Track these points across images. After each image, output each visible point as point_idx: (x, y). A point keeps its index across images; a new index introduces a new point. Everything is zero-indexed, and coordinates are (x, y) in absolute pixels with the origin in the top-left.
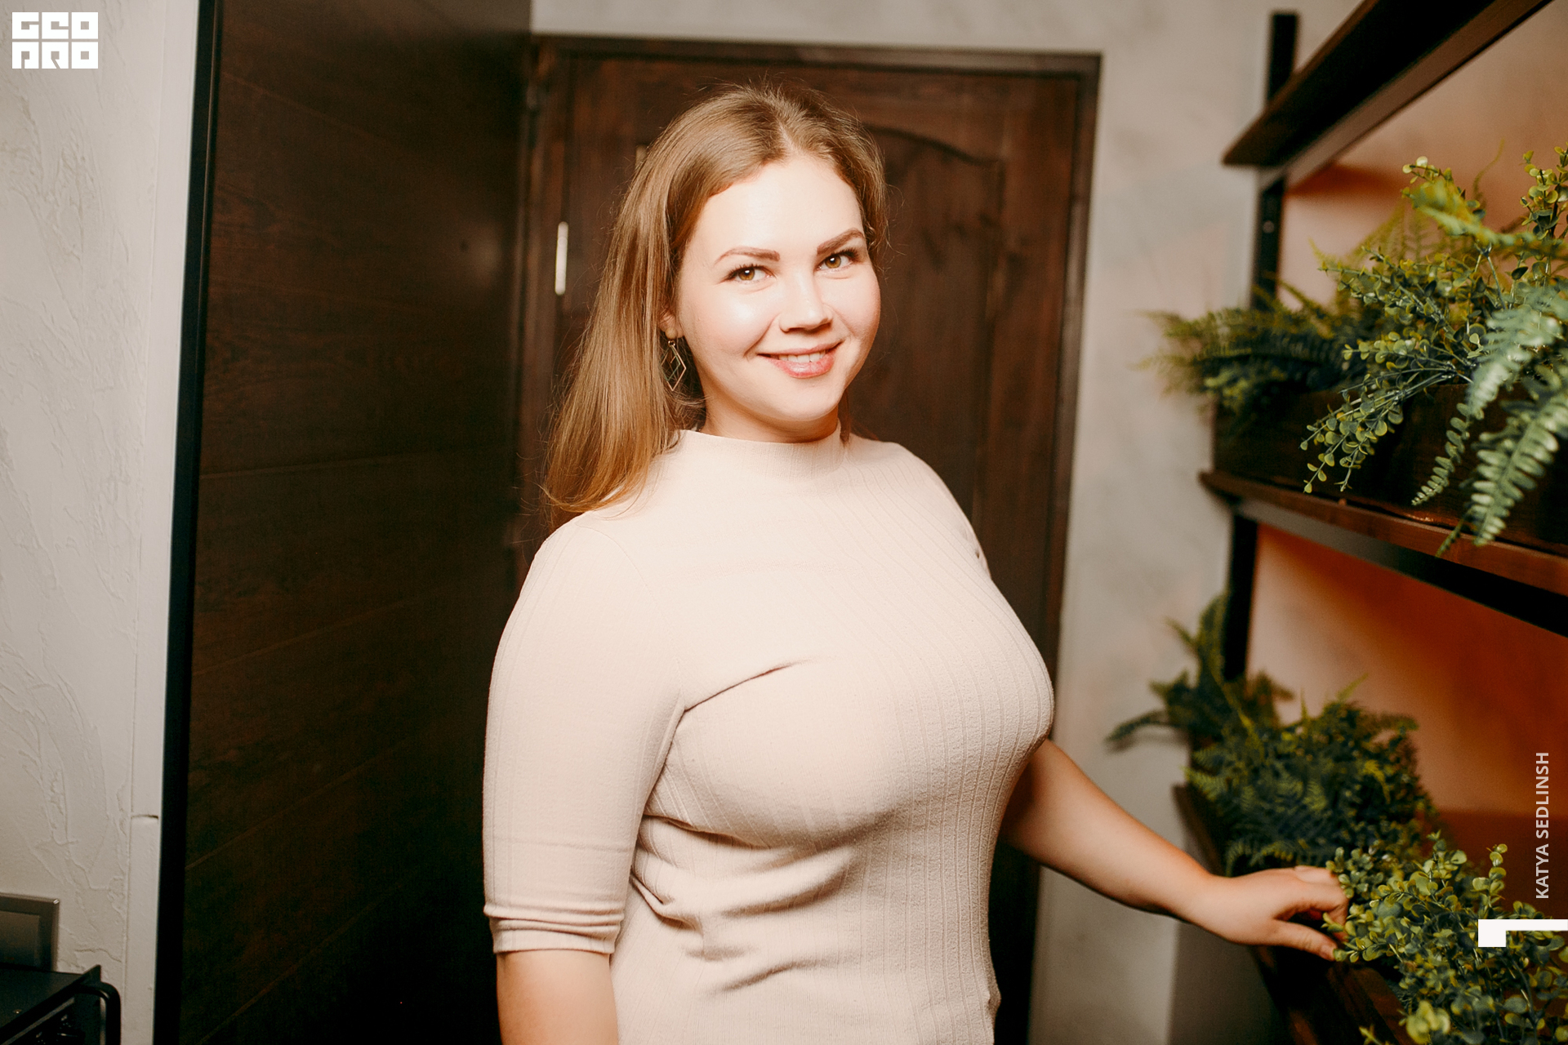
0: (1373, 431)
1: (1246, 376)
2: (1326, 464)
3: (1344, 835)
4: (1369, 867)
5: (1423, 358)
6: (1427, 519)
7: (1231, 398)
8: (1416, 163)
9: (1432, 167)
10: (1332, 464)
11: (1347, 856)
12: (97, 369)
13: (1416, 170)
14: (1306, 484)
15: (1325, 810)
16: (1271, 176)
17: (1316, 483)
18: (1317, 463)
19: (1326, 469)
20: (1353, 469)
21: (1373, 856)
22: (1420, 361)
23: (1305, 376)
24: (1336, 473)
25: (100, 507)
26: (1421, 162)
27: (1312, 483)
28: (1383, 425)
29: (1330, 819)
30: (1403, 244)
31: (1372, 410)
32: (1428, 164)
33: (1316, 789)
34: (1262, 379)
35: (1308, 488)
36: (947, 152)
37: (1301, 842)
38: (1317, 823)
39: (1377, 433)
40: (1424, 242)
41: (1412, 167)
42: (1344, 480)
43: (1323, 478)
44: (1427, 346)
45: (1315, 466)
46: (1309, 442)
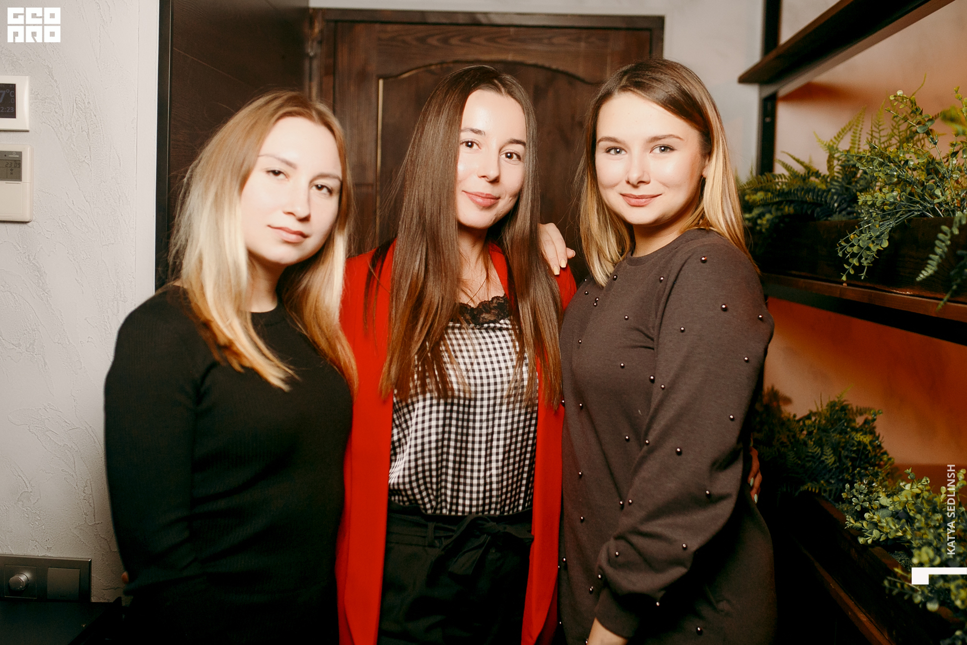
0: (880, 245)
1: (770, 212)
2: (854, 264)
3: (846, 476)
4: (865, 491)
5: (904, 203)
6: (908, 293)
7: (761, 225)
8: (897, 94)
9: (905, 96)
10: (857, 264)
11: (852, 487)
12: (103, 233)
13: (896, 98)
14: (843, 276)
15: (835, 462)
16: (769, 90)
17: (849, 275)
18: (849, 264)
19: (854, 267)
20: (868, 266)
21: (867, 484)
22: (902, 205)
23: (813, 212)
24: (859, 269)
25: (108, 317)
26: (899, 93)
27: (846, 275)
28: (886, 242)
29: (837, 468)
30: (872, 135)
31: (878, 233)
32: (903, 94)
33: (828, 451)
34: (779, 214)
35: (844, 278)
36: (572, 78)
37: (822, 482)
38: (830, 470)
39: (882, 246)
40: (882, 133)
41: (895, 96)
42: (863, 273)
43: (852, 272)
44: (905, 196)
45: (848, 265)
46: (843, 252)
